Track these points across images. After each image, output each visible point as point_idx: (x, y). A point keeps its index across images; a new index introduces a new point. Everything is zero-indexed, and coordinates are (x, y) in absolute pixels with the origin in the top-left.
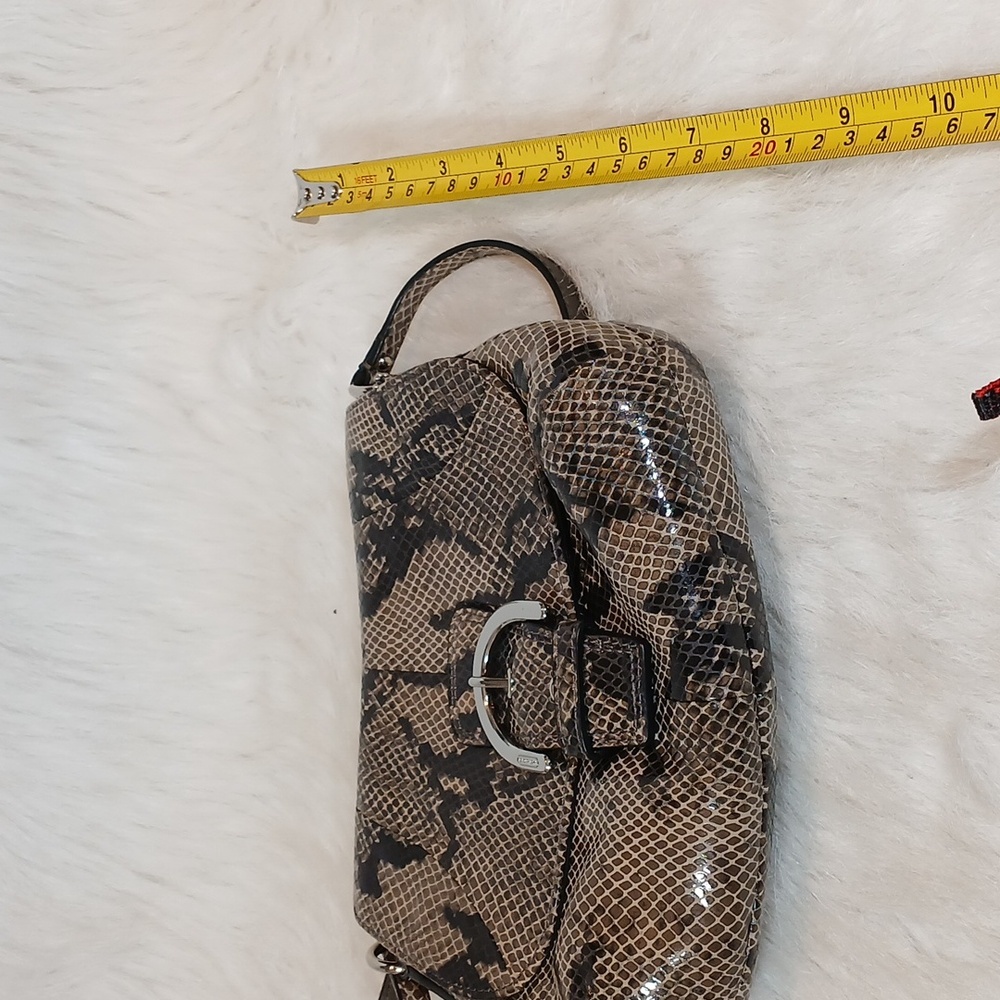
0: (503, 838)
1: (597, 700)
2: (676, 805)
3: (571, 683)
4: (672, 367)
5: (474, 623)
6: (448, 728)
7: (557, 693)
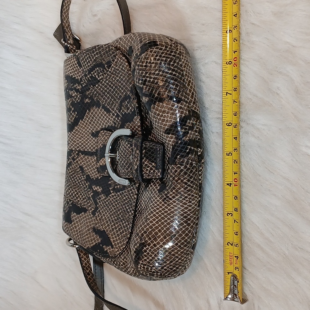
0: (113, 206)
1: (146, 163)
2: (171, 199)
3: (138, 157)
4: (180, 52)
5: (106, 136)
6: (96, 170)
7: (133, 160)
